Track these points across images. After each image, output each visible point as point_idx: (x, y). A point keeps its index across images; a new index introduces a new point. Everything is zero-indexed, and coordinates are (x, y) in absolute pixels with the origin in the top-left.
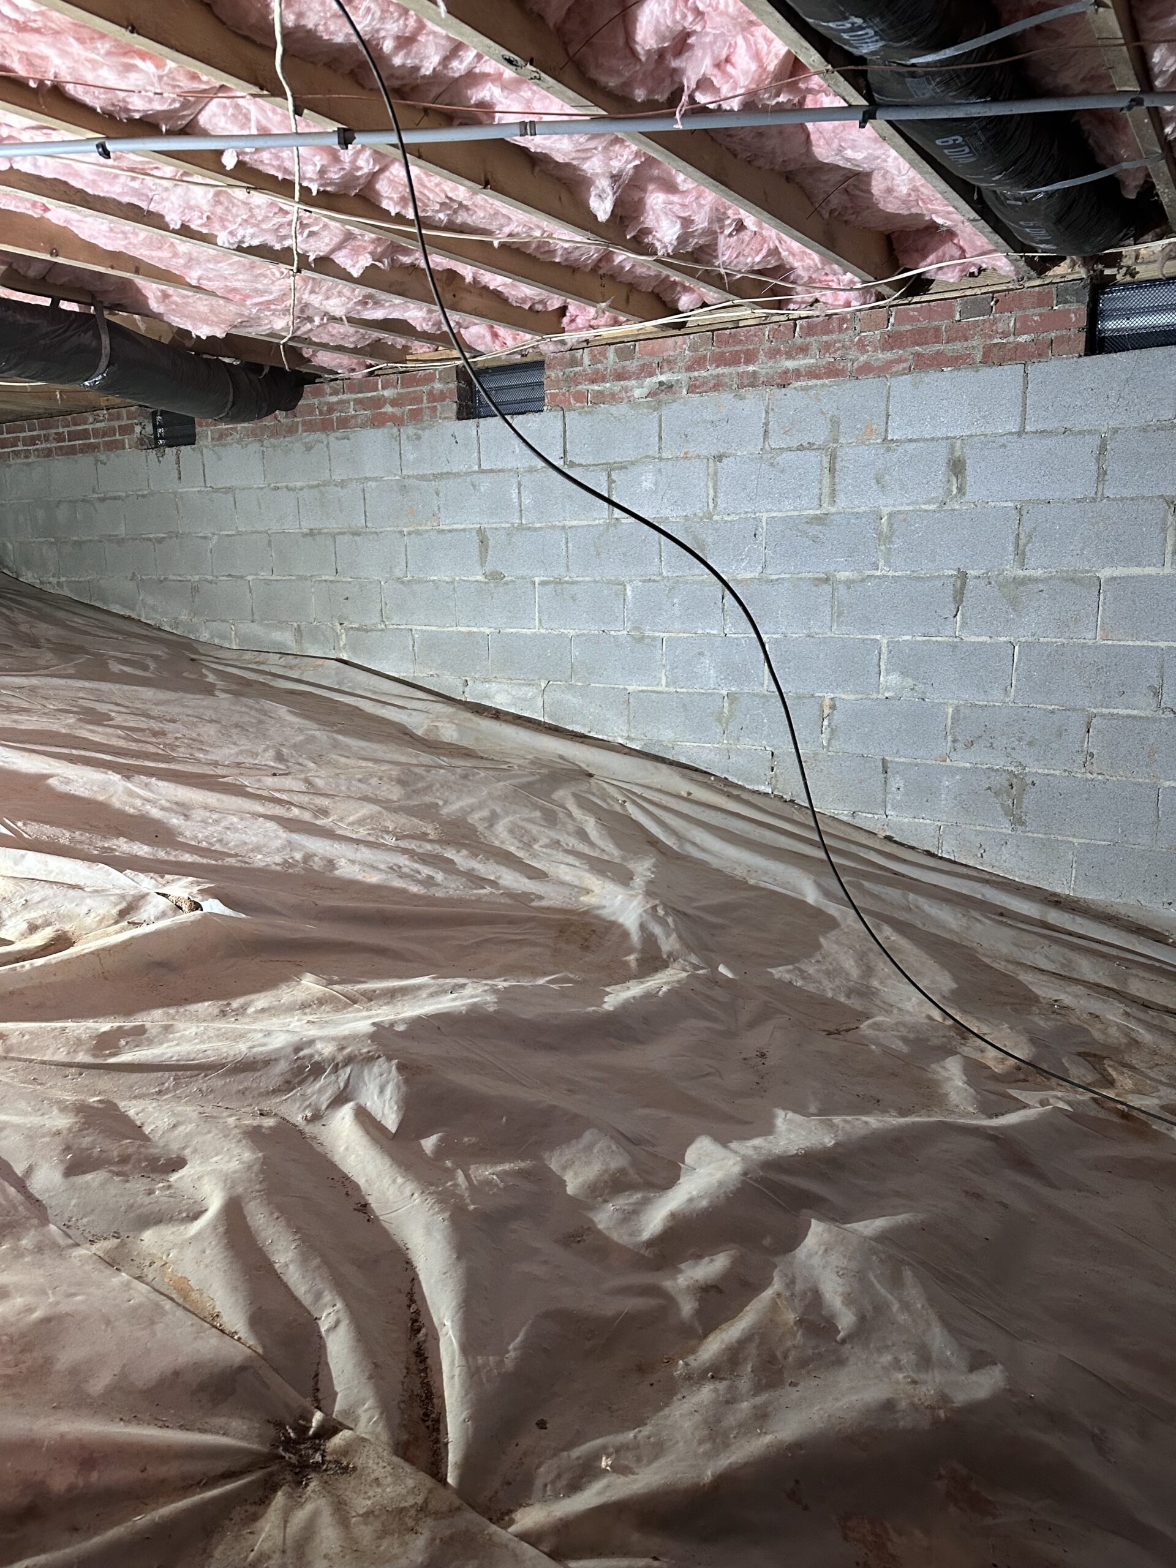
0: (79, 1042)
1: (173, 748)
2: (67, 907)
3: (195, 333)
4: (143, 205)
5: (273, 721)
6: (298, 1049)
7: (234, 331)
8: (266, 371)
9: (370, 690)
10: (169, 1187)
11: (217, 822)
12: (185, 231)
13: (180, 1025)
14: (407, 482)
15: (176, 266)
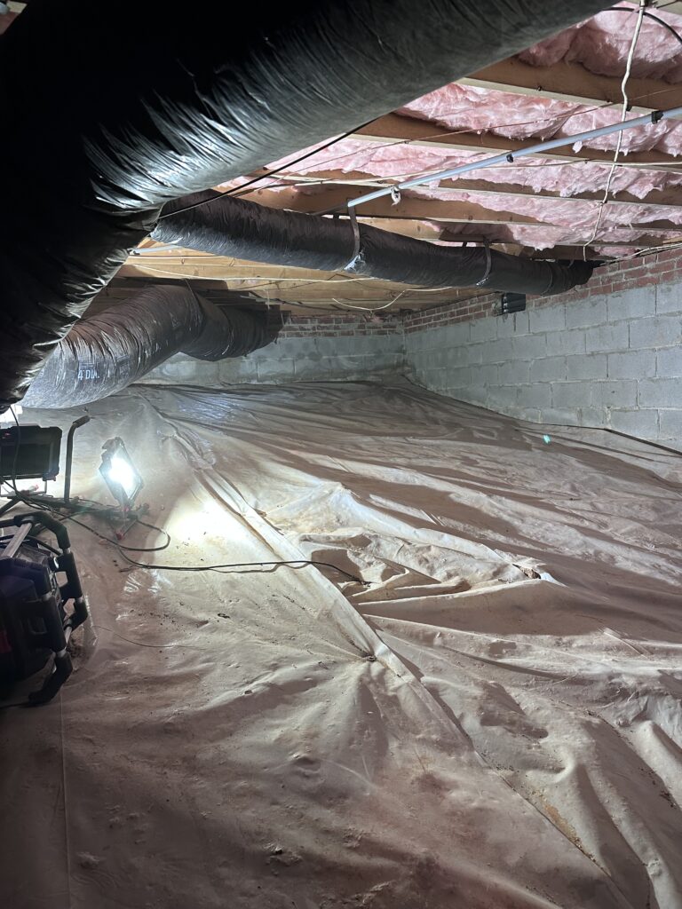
0: (481, 646)
1: (512, 481)
2: (466, 566)
3: (536, 248)
4: (522, 183)
5: (566, 467)
6: (611, 677)
7: (560, 244)
8: (572, 263)
9: (627, 449)
10: (540, 747)
11: (540, 525)
12: (544, 193)
13: (535, 647)
14: (660, 318)
15: (531, 213)
